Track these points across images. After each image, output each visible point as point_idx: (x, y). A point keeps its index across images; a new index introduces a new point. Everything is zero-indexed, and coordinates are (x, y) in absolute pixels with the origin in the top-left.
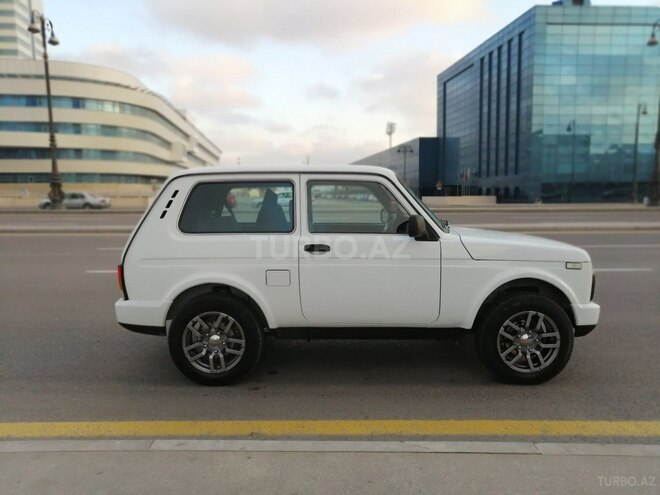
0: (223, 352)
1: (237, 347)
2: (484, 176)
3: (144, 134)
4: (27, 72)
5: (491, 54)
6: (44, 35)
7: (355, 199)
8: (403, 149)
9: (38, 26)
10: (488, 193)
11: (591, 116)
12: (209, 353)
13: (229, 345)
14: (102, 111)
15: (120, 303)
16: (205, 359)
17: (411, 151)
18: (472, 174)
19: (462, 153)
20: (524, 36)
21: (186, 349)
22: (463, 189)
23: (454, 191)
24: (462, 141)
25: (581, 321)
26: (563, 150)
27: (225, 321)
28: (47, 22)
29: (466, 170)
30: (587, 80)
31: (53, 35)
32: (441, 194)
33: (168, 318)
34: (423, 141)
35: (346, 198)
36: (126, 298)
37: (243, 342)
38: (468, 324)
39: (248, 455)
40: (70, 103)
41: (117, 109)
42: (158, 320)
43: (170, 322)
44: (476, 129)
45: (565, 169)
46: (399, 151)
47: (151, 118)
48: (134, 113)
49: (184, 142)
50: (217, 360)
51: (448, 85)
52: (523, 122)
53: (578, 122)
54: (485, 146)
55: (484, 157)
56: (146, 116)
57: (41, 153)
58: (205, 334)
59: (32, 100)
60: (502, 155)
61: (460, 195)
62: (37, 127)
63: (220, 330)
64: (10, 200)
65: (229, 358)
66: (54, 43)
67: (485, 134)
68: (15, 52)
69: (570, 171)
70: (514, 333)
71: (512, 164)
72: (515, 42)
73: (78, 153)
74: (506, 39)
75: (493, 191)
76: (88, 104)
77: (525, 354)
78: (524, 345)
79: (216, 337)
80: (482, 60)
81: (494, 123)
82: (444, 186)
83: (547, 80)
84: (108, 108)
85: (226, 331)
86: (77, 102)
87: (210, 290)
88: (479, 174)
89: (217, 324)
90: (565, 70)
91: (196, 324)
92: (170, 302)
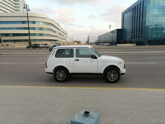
0: (62, 77)
1: (65, 76)
2: (133, 38)
3: (49, 29)
4: (22, 16)
5: (135, 7)
6: (27, 9)
7: (100, 45)
8: (113, 32)
9: (26, 7)
10: (134, 43)
11: (162, 22)
12: (60, 77)
13: (63, 76)
14: (39, 24)
15: (46, 69)
16: (59, 78)
17: (114, 32)
18: (130, 38)
19: (128, 32)
20: (144, 2)
21: (56, 76)
22: (128, 42)
23: (125, 43)
24: (128, 30)
25: (122, 72)
26: (154, 32)
27: (63, 72)
28: (28, 6)
29: (129, 37)
30: (161, 13)
31: (29, 8)
32: (122, 43)
33: (53, 71)
34: (118, 30)
35: (98, 44)
36: (47, 68)
37: (65, 75)
38: (102, 73)
39: (64, 89)
40: (32, 22)
41: (43, 24)
42: (52, 72)
43: (54, 72)
44: (131, 26)
45: (154, 36)
46: (111, 33)
47: (51, 25)
48: (47, 24)
49: (59, 31)
50: (61, 78)
51: (124, 15)
52: (143, 24)
53: (158, 24)
54: (133, 30)
55: (133, 34)
56: (49, 25)
57: (26, 35)
58: (59, 74)
59: (24, 22)
60: (138, 33)
61: (127, 44)
62: (25, 28)
63: (62, 73)
64: (19, 46)
65: (63, 78)
66: (29, 10)
67: (134, 28)
68: (19, 10)
69: (156, 37)
70: (110, 74)
71: (140, 35)
72: (142, 3)
73: (34, 34)
74: (139, 3)
75: (135, 42)
76: (36, 23)
77: (112, 78)
78: (112, 76)
79: (61, 74)
80: (133, 8)
81: (136, 25)
82: (123, 41)
83: (150, 13)
84: (41, 23)
85: (63, 73)
86: (34, 22)
87: (60, 67)
88: (132, 38)
89: (61, 72)
90: (155, 10)
91: (58, 72)
92: (54, 69)
